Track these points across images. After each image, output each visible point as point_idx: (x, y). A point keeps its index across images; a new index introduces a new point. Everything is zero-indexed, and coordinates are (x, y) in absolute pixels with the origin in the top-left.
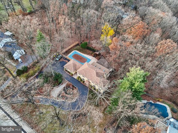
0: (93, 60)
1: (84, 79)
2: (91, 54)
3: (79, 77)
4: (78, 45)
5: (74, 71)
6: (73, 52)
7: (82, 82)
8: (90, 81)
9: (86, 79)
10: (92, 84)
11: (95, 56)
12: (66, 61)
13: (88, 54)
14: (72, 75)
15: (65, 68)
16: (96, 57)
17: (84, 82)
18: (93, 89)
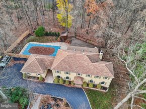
0: (64, 46)
1: (68, 78)
3: (59, 77)
4: (29, 35)
5: (44, 72)
6: (27, 45)
7: (67, 84)
8: (84, 76)
9: (72, 76)
10: (87, 79)
12: (22, 62)
13: (52, 41)
14: (43, 80)
15: (24, 73)
16: (65, 41)
17: (70, 82)
18: (91, 87)
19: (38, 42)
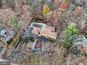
3: (42, 35)
4: (33, 19)
9: (46, 35)
10: (50, 37)
13: (40, 23)
14: (38, 35)
16: (45, 23)
17: (45, 37)
18: (50, 39)
19: (36, 22)
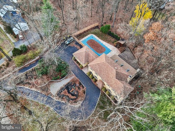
0: (114, 51)
1: (96, 77)
2: (112, 43)
3: (90, 73)
5: (85, 63)
6: (89, 36)
7: (93, 80)
8: (105, 83)
9: (99, 78)
10: (107, 87)
11: (119, 46)
12: (78, 47)
13: (109, 42)
16: (118, 48)
17: (96, 81)
19: (98, 37)
